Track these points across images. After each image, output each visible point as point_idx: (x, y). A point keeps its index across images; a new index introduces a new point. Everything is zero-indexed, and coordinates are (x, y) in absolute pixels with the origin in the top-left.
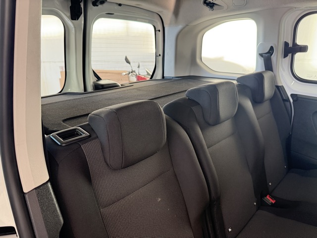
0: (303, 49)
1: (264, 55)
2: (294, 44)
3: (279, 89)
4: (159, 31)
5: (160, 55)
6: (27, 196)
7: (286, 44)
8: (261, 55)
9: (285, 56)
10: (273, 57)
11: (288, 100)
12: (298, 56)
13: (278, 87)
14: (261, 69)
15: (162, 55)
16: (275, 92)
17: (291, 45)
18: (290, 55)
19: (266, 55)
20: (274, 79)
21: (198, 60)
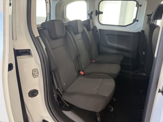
0: (102, 13)
1: (89, 14)
2: (99, 11)
3: (95, 27)
4: (48, 3)
5: (48, 14)
6: (36, 38)
7: (96, 11)
8: (88, 14)
9: (96, 15)
10: (93, 15)
11: (98, 31)
12: (100, 15)
13: (94, 26)
14: (89, 18)
15: (49, 13)
16: (94, 28)
17: (98, 11)
18: (98, 15)
19: (90, 15)
20: (93, 23)
21: (65, 17)
